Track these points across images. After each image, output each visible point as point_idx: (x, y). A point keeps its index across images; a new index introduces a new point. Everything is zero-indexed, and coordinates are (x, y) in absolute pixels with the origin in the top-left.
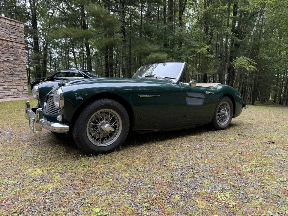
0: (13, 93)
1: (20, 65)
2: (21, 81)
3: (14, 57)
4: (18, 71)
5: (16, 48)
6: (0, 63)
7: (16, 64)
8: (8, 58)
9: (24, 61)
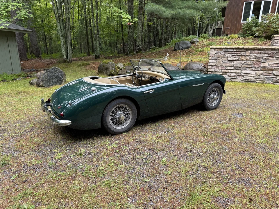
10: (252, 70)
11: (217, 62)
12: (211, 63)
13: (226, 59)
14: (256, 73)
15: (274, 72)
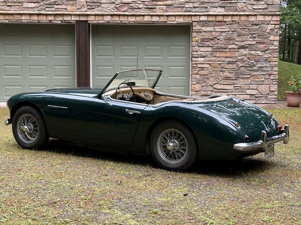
0: (249, 96)
1: (266, 50)
2: (266, 78)
3: (257, 40)
4: (263, 60)
5: (262, 23)
6: (233, 50)
7: (259, 50)
8: (246, 42)
9: (277, 43)
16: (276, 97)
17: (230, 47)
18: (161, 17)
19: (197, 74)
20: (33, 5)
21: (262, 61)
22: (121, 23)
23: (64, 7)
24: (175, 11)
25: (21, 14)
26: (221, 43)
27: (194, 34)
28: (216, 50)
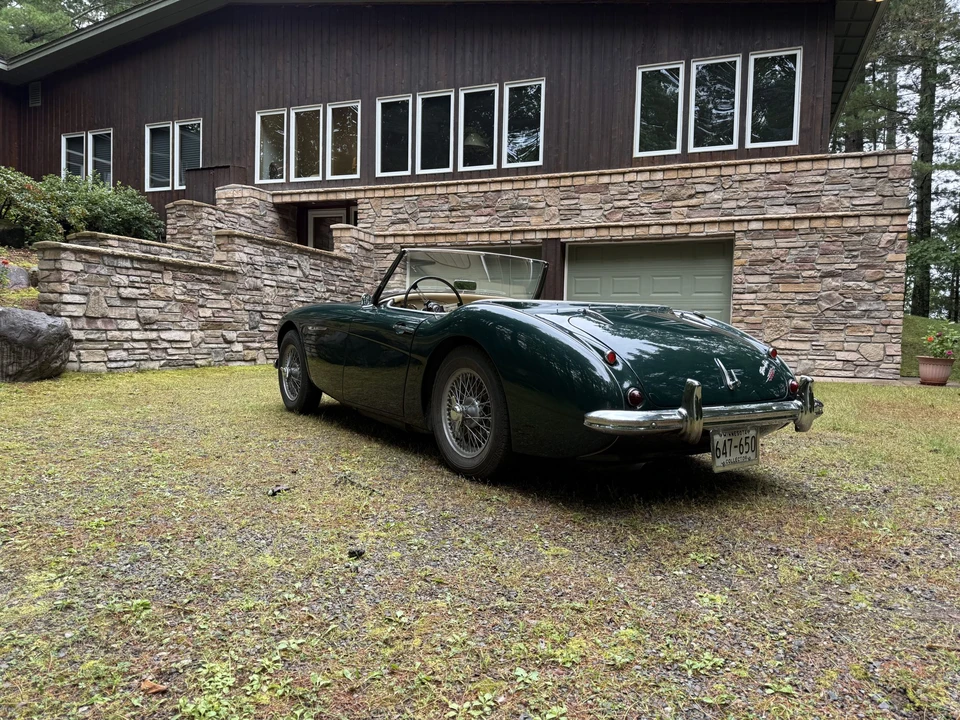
0: (841, 362)
1: (879, 280)
2: (878, 330)
3: (861, 260)
4: (871, 298)
5: (871, 231)
6: (812, 280)
7: (864, 279)
8: (837, 266)
9: (900, 267)
10: (183, 329)
11: (91, 304)
12: (69, 308)
13: (112, 293)
14: (192, 337)
15: (225, 333)
16: (898, 366)
17: (805, 274)
18: (679, 227)
19: (740, 322)
20: (483, 219)
21: (869, 300)
22: (610, 240)
23: (526, 219)
24: (703, 215)
25: (467, 233)
26: (788, 268)
27: (737, 254)
28: (778, 280)
